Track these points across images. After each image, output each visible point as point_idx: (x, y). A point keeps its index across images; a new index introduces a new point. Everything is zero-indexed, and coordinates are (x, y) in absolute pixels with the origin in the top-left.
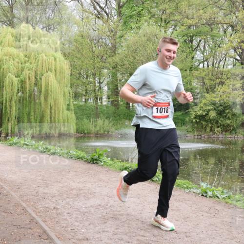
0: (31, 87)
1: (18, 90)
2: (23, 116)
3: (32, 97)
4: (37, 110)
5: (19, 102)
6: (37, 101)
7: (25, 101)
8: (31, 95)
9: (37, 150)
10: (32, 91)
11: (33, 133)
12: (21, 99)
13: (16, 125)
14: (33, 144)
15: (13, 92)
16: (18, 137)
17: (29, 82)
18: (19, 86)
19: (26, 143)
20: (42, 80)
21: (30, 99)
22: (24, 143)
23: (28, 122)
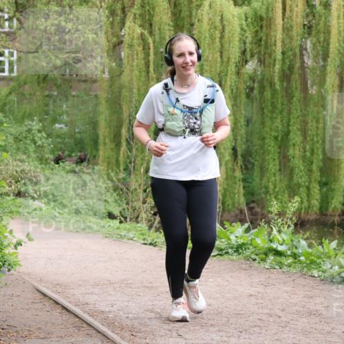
0: (291, 38)
1: (244, 52)
2: (262, 147)
3: (296, 76)
4: (312, 125)
5: (248, 96)
6: (313, 91)
7: (268, 94)
8: (291, 68)
9: (315, 273)
10: (295, 55)
11: (299, 210)
12: (256, 85)
13: (238, 182)
14: (300, 251)
15: (225, 59)
16: (246, 225)
17: (283, 20)
18: (247, 37)
19: (275, 246)
20: (330, 10)
21: (285, 84)
22: (267, 246)
23: (280, 170)
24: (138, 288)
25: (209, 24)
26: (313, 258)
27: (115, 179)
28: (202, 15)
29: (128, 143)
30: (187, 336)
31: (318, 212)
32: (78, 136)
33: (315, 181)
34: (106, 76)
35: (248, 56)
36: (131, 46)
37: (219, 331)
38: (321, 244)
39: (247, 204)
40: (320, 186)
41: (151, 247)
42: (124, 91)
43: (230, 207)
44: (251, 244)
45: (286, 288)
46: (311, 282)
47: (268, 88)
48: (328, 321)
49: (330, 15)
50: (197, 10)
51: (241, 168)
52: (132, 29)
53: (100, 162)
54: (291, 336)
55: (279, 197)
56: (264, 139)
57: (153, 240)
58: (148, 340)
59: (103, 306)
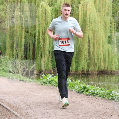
13: (50, 61)
14: (69, 83)
15: (46, 23)
18: (53, 16)
20: (79, 8)
24: (18, 94)
25: (41, 12)
26: (73, 85)
27: (11, 60)
28: (39, 9)
30: (33, 110)
31: (75, 71)
33: (74, 61)
34: (9, 27)
37: (44, 108)
39: (53, 68)
40: (75, 63)
41: (23, 81)
42: (15, 32)
43: (47, 69)
44: (54, 81)
46: (72, 92)
48: (77, 104)
49: (79, 10)
50: (38, 7)
51: (51, 57)
53: (7, 54)
57: (23, 79)
58: (21, 111)
59: (7, 100)
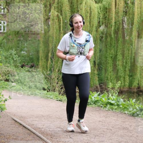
0: (118, 17)
1: (99, 22)
2: (106, 61)
3: (120, 32)
4: (126, 52)
5: (101, 40)
6: (127, 38)
7: (109, 39)
8: (118, 29)
9: (126, 112)
10: (120, 23)
11: (120, 86)
12: (104, 36)
13: (96, 75)
14: (120, 103)
15: (92, 25)
16: (99, 93)
17: (115, 9)
18: (100, 16)
19: (110, 101)
20: (134, 5)
21: (116, 35)
22: (107, 101)
23: (113, 70)
24: (54, 118)
25: (85, 11)
26: (125, 106)
27: (45, 74)
28: (82, 7)
29: (51, 59)
30: (73, 138)
31: (128, 87)
32: (31, 56)
33: (127, 75)
34: (43, 32)
35: (101, 24)
36: (53, 20)
37: (87, 136)
38: (129, 100)
39: (99, 84)
40: (129, 77)
41: (60, 102)
42: (50, 38)
43: (92, 85)
44: (100, 101)
45: (114, 118)
46: (124, 116)
47: (109, 37)
48: (131, 131)
49: (134, 7)
50: (80, 5)
51: (97, 69)
52: (54, 13)
53: (40, 67)
54: (116, 138)
55: (112, 81)
56: (106, 58)
57: (61, 99)
58: (57, 140)
59: (40, 126)
